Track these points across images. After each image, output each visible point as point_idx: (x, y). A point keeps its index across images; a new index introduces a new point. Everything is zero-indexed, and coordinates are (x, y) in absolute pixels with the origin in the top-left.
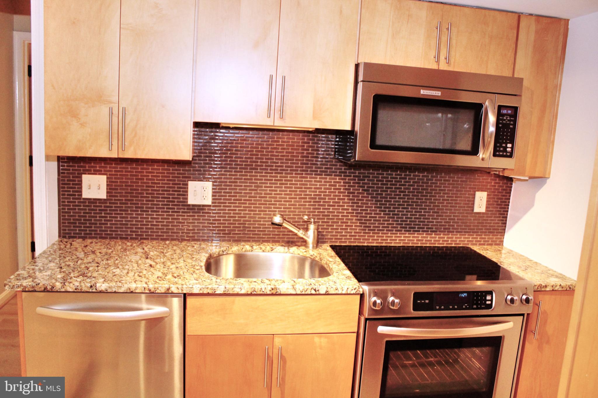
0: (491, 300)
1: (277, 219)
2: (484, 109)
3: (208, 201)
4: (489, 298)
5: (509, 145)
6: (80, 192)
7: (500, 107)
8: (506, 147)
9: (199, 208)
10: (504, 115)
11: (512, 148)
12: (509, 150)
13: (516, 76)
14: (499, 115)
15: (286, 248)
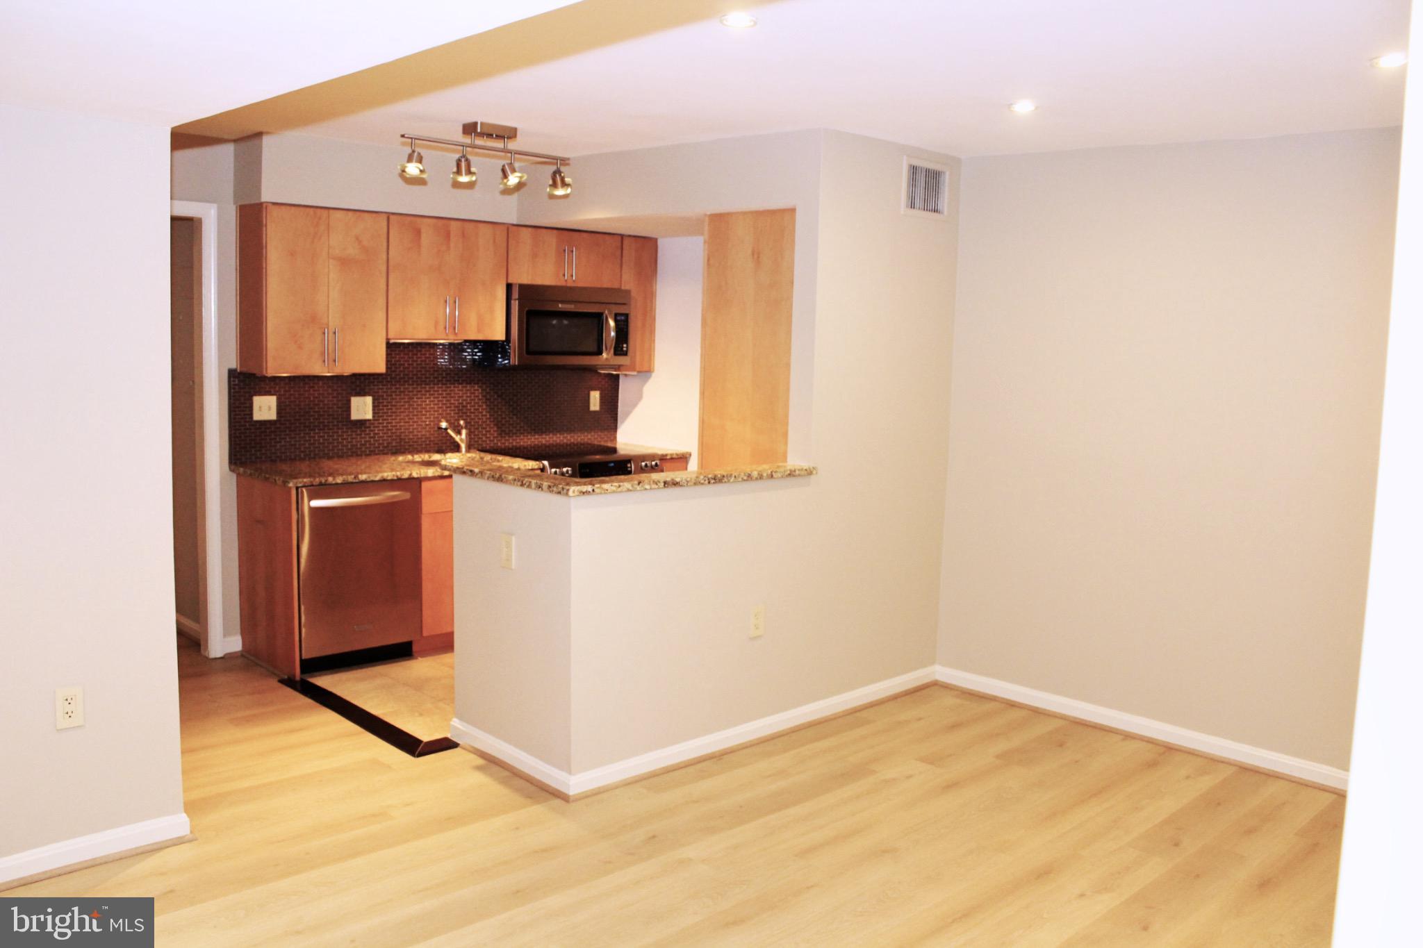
0: (631, 467)
1: (444, 425)
2: (604, 315)
3: (369, 415)
4: (629, 465)
5: (625, 346)
6: (251, 414)
7: (616, 315)
8: (623, 347)
9: (362, 423)
10: (619, 321)
11: (627, 347)
12: (625, 349)
13: (623, 288)
14: (616, 321)
15: (443, 455)
